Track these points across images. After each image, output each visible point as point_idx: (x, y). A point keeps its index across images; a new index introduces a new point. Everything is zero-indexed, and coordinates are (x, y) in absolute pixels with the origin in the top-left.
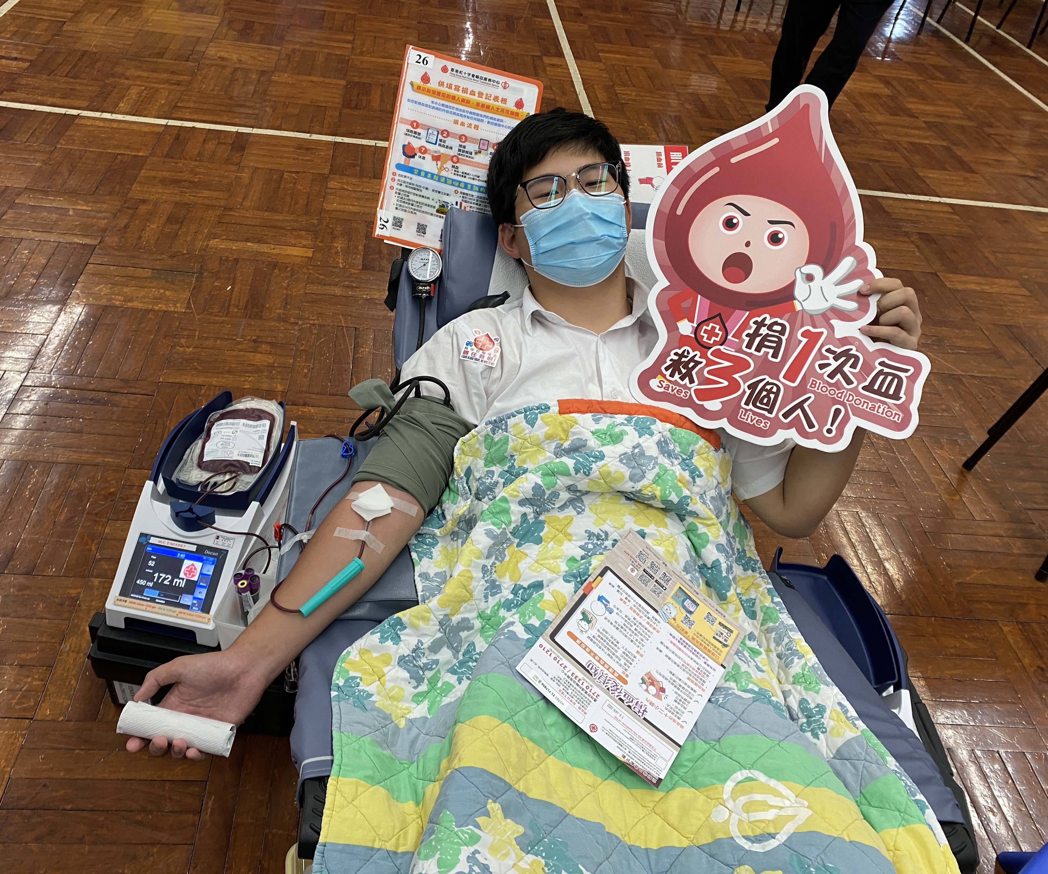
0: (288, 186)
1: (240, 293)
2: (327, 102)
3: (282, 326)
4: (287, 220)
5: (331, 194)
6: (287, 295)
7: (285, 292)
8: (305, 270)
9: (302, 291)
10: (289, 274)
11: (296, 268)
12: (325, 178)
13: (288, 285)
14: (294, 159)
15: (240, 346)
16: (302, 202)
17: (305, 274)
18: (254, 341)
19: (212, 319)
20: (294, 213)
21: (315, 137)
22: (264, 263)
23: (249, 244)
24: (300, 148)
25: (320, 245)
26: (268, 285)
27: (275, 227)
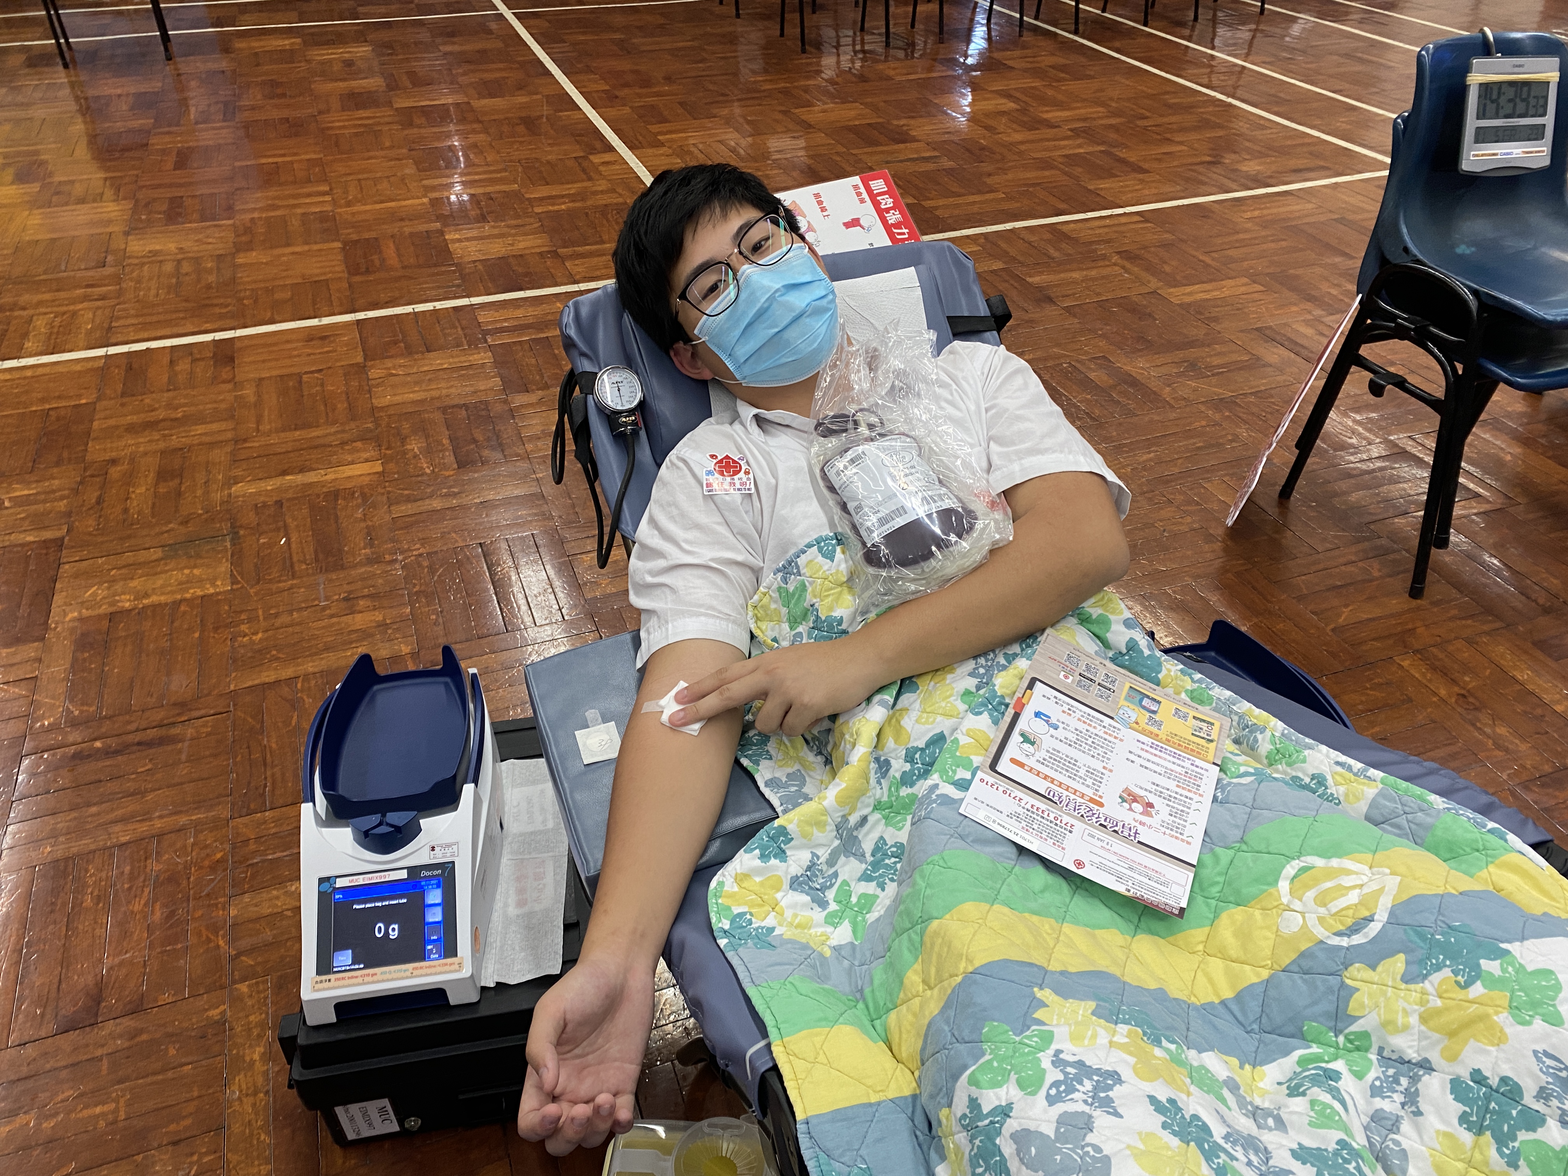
0: (314, 391)
1: (301, 542)
2: (325, 274)
3: (377, 569)
4: (330, 434)
5: (378, 386)
6: (367, 527)
7: (363, 525)
8: (381, 490)
9: (387, 518)
10: (360, 501)
11: (366, 490)
12: (361, 369)
13: (365, 515)
14: (309, 355)
15: (328, 612)
16: (342, 406)
17: (383, 494)
18: (346, 599)
19: (274, 587)
20: (334, 422)
21: (326, 321)
22: (318, 496)
23: (288, 478)
24: (312, 340)
25: (389, 452)
26: (336, 522)
27: (316, 447)
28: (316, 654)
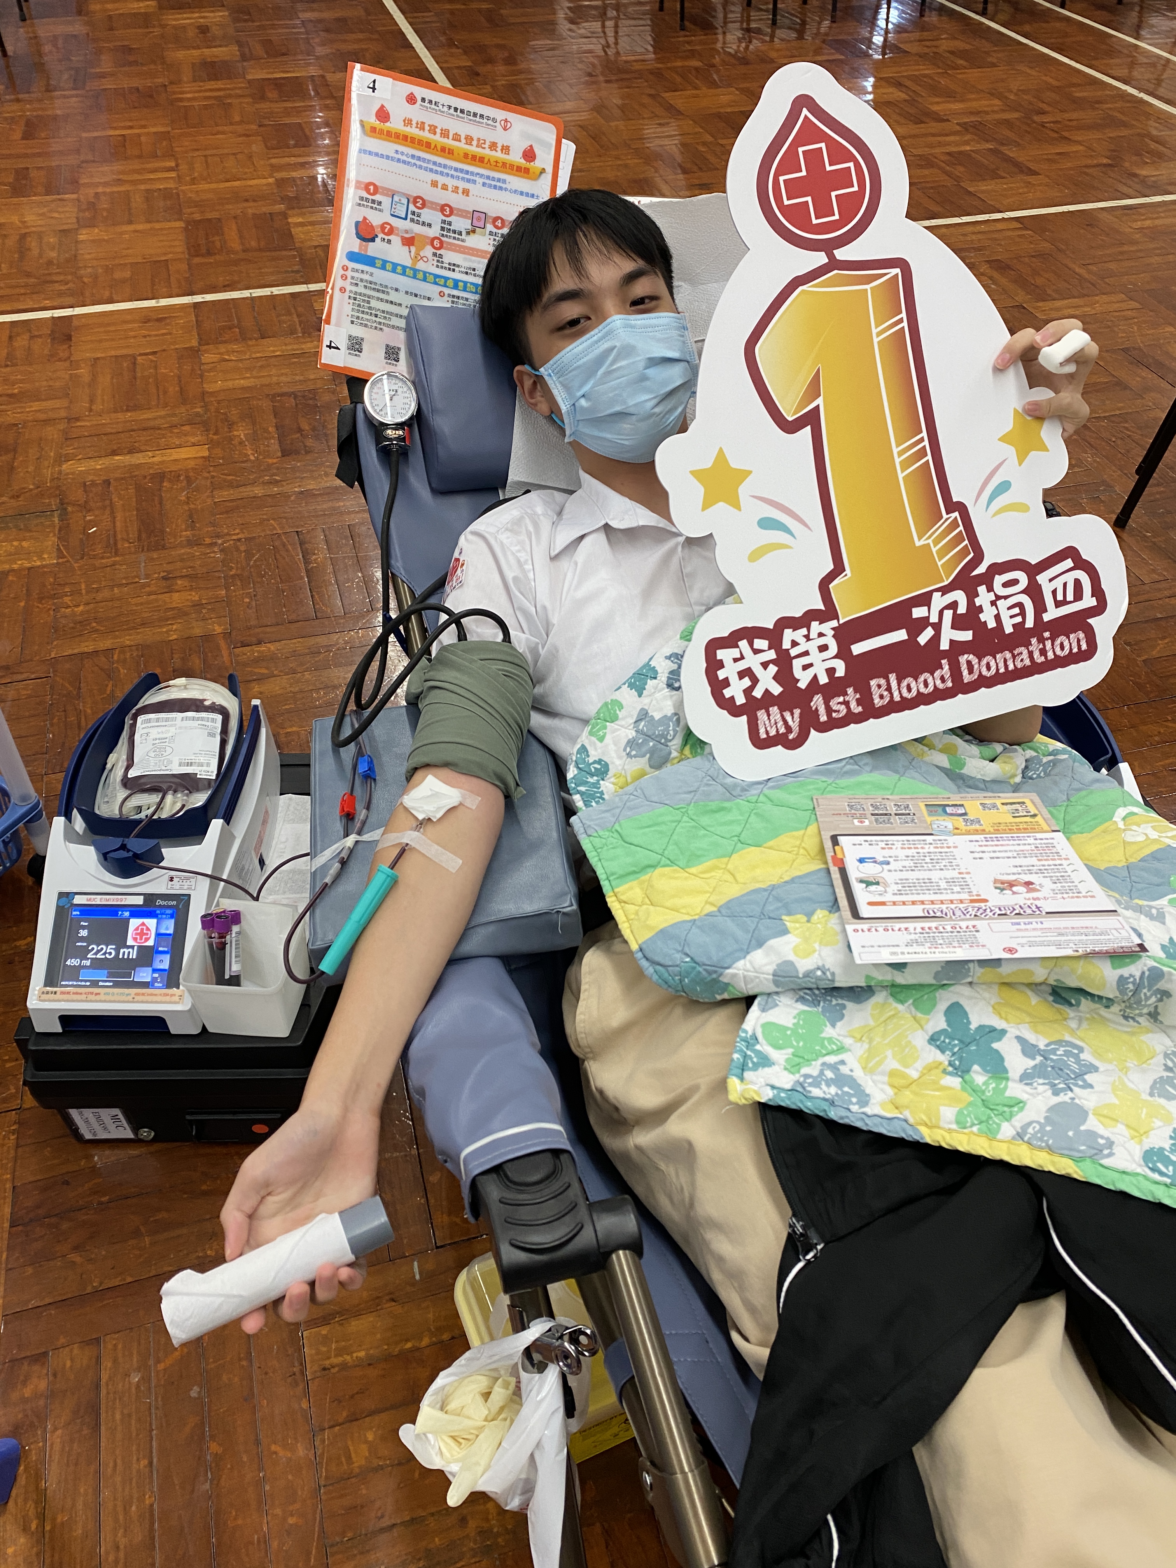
0: (146, 373)
1: (125, 522)
2: (165, 254)
3: (196, 551)
4: (161, 417)
5: (209, 371)
6: (190, 510)
7: (186, 508)
8: (206, 475)
9: (209, 502)
10: (184, 483)
11: (191, 474)
12: (194, 353)
13: (188, 498)
14: (145, 337)
15: (147, 589)
16: (173, 389)
17: (207, 478)
18: (165, 578)
19: (97, 563)
20: (166, 405)
21: (164, 302)
22: (145, 477)
23: (117, 458)
24: (149, 321)
25: (215, 437)
26: (161, 503)
27: (145, 429)
28: (134, 628)
